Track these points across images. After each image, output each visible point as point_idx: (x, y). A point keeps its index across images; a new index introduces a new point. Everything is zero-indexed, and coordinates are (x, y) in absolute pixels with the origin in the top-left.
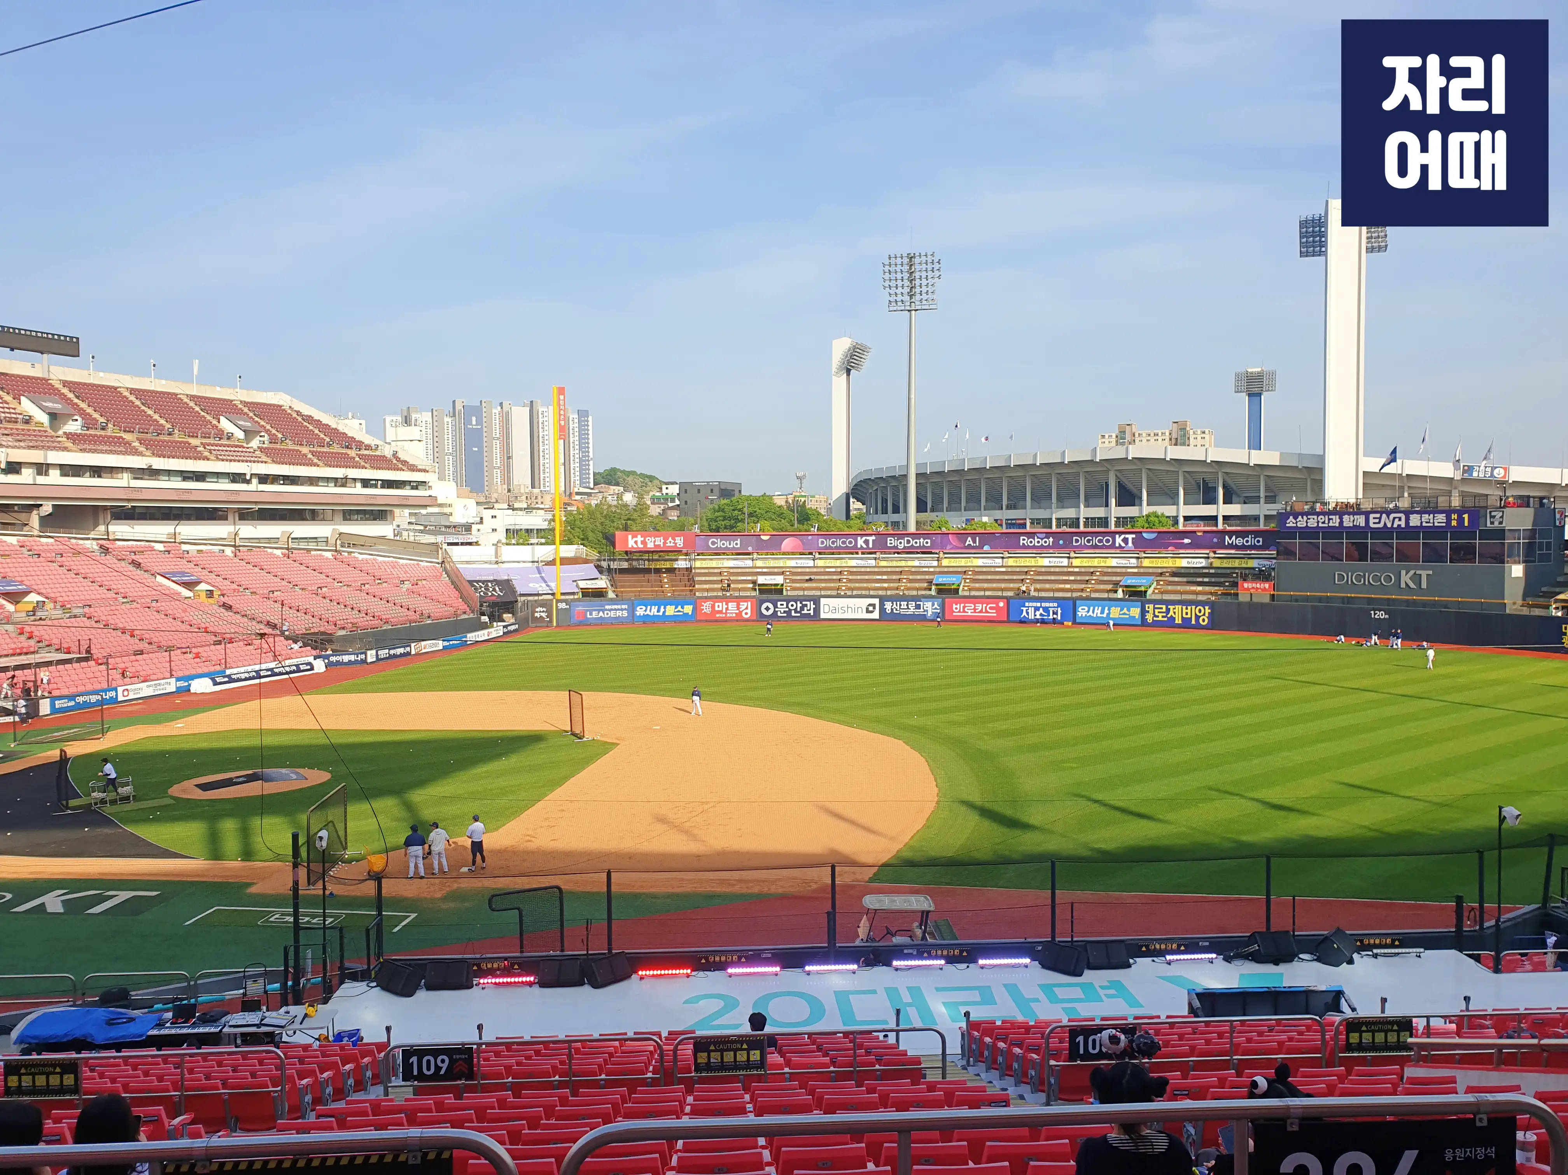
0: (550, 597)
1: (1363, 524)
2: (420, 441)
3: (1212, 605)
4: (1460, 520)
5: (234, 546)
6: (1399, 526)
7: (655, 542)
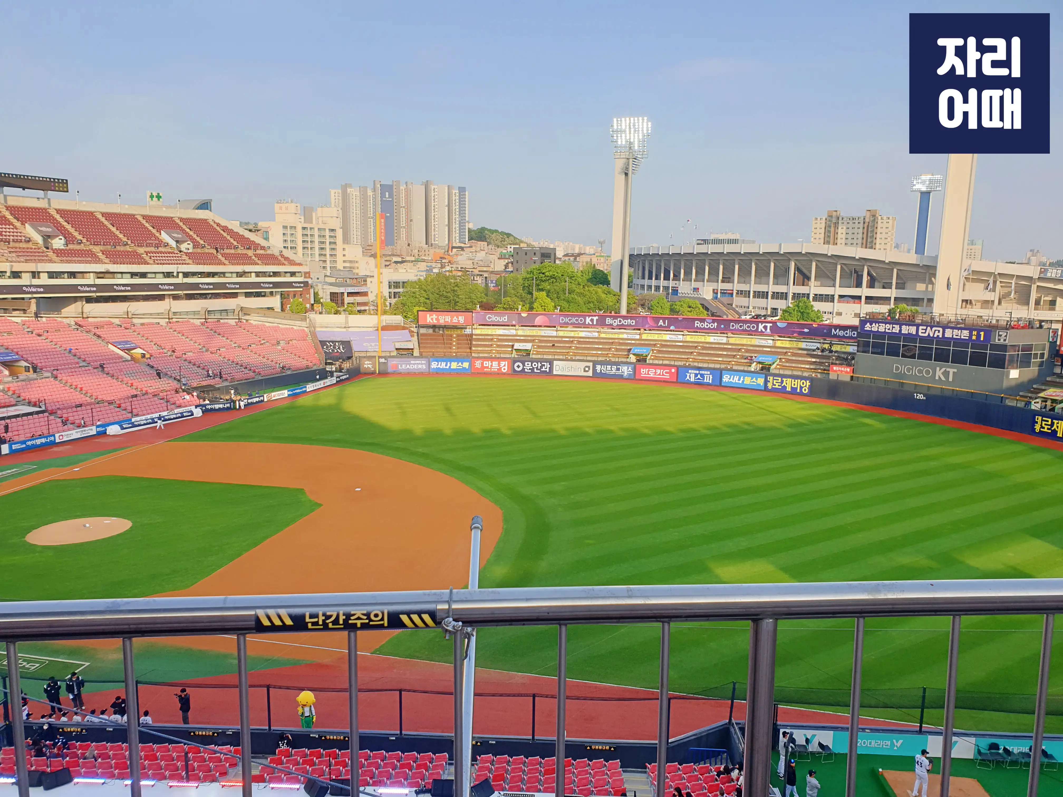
0: (375, 353)
1: (914, 333)
2: (337, 217)
3: (812, 380)
4: (978, 336)
5: (168, 318)
6: (938, 336)
7: (445, 319)
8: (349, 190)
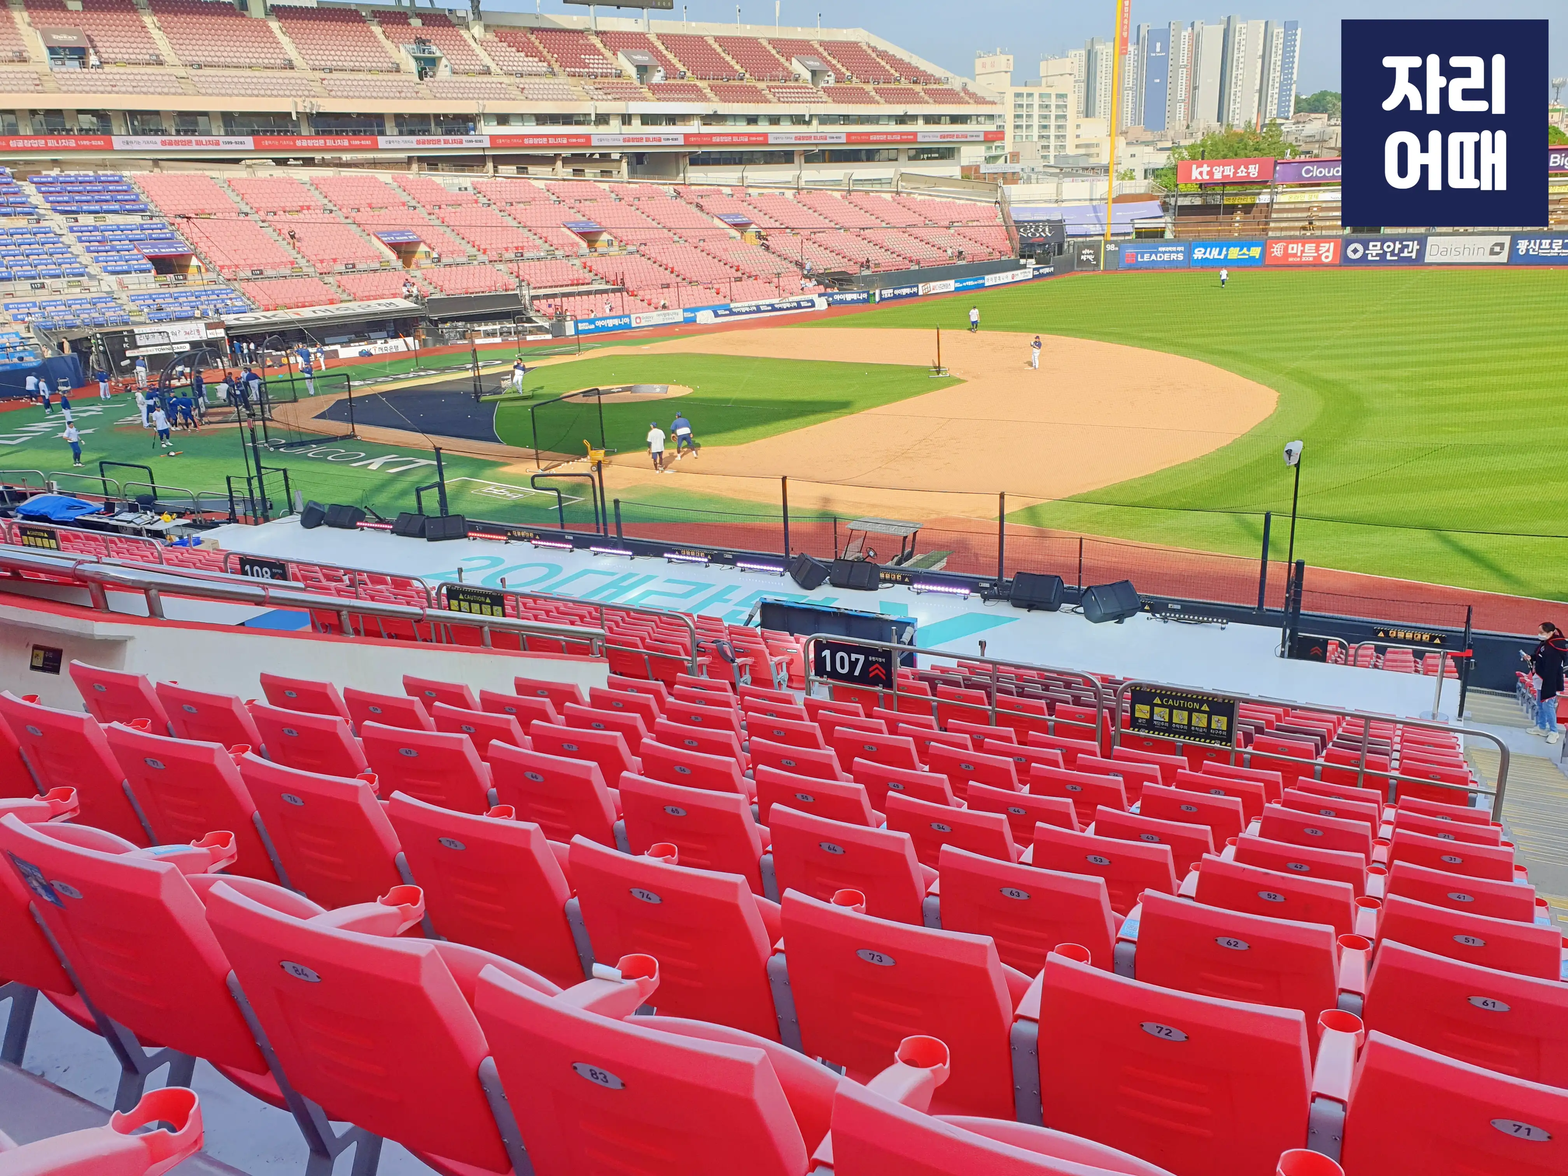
0: (1101, 238)
2: (1070, 74)
5: (798, 189)
7: (1223, 171)
8: (1098, 47)
